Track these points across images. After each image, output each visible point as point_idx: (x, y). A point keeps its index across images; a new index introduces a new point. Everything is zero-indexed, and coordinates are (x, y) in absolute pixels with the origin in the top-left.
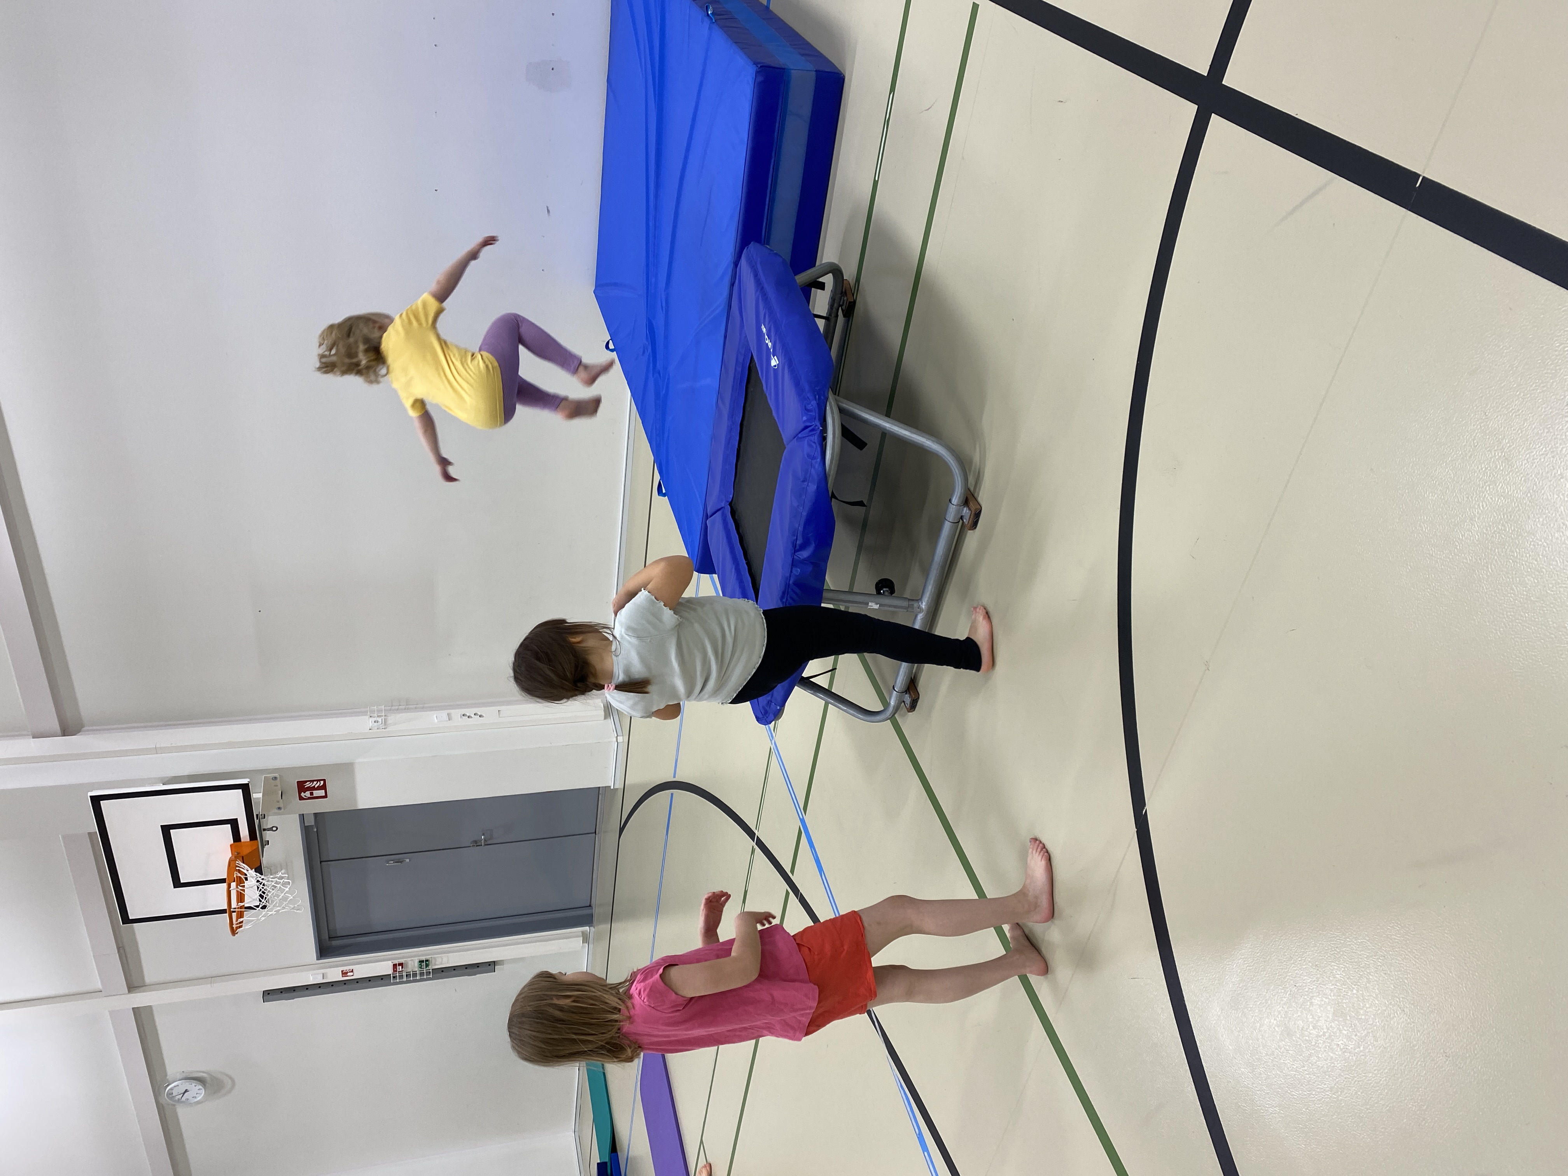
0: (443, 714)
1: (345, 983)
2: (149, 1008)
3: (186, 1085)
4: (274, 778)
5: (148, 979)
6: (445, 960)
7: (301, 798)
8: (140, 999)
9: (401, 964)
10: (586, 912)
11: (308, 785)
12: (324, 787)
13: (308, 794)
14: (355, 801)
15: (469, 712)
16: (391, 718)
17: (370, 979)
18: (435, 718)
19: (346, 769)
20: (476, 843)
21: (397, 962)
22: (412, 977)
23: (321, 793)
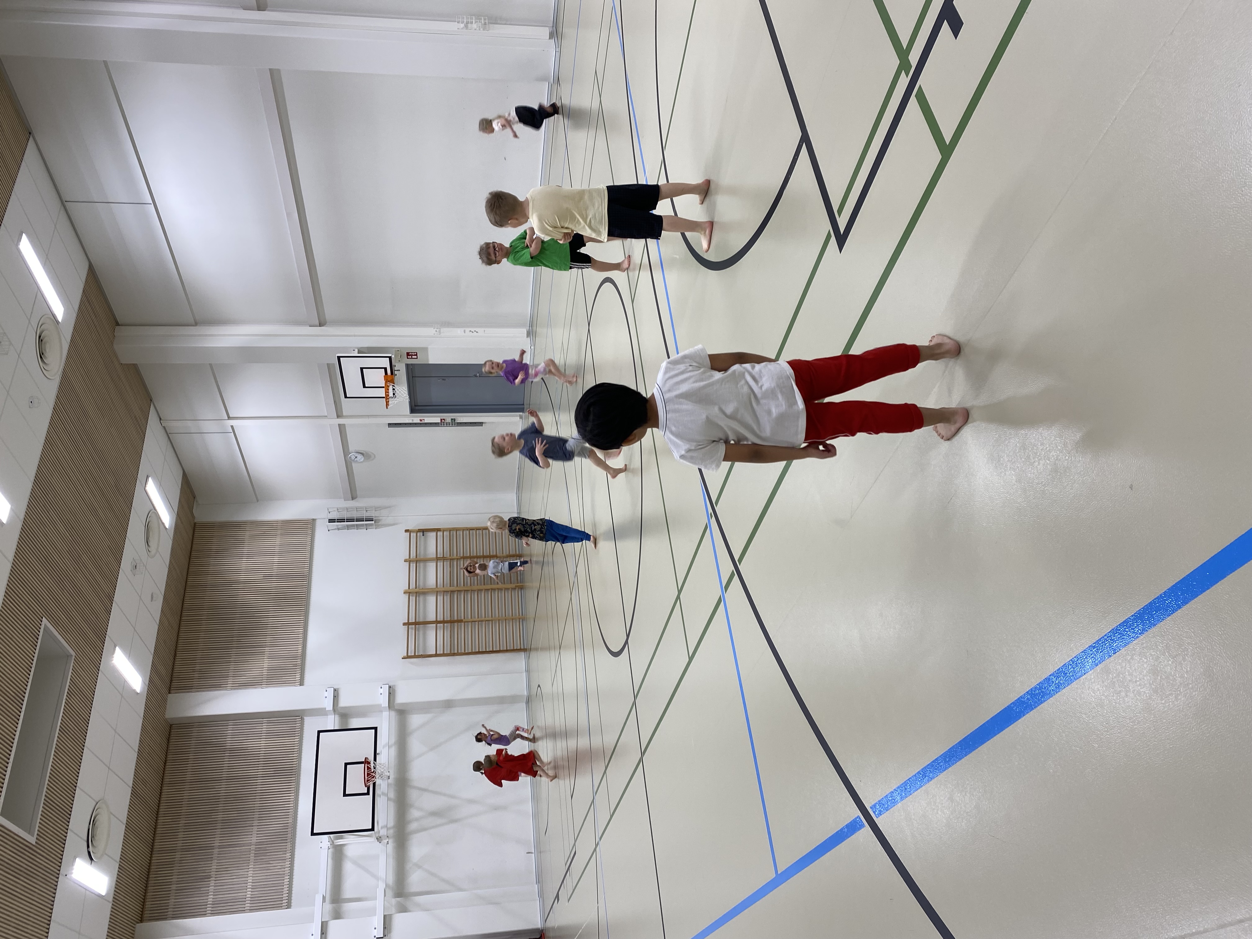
0: (463, 329)
1: (421, 424)
2: (344, 425)
3: (357, 455)
4: (398, 351)
5: (344, 414)
6: (462, 419)
7: (408, 358)
8: (341, 421)
9: (444, 419)
10: (522, 406)
11: (410, 354)
12: (416, 355)
13: (410, 357)
14: (428, 360)
15: (473, 330)
16: (442, 330)
17: (431, 423)
18: (459, 331)
19: (425, 350)
20: (476, 376)
21: (442, 418)
22: (448, 425)
23: (416, 357)
